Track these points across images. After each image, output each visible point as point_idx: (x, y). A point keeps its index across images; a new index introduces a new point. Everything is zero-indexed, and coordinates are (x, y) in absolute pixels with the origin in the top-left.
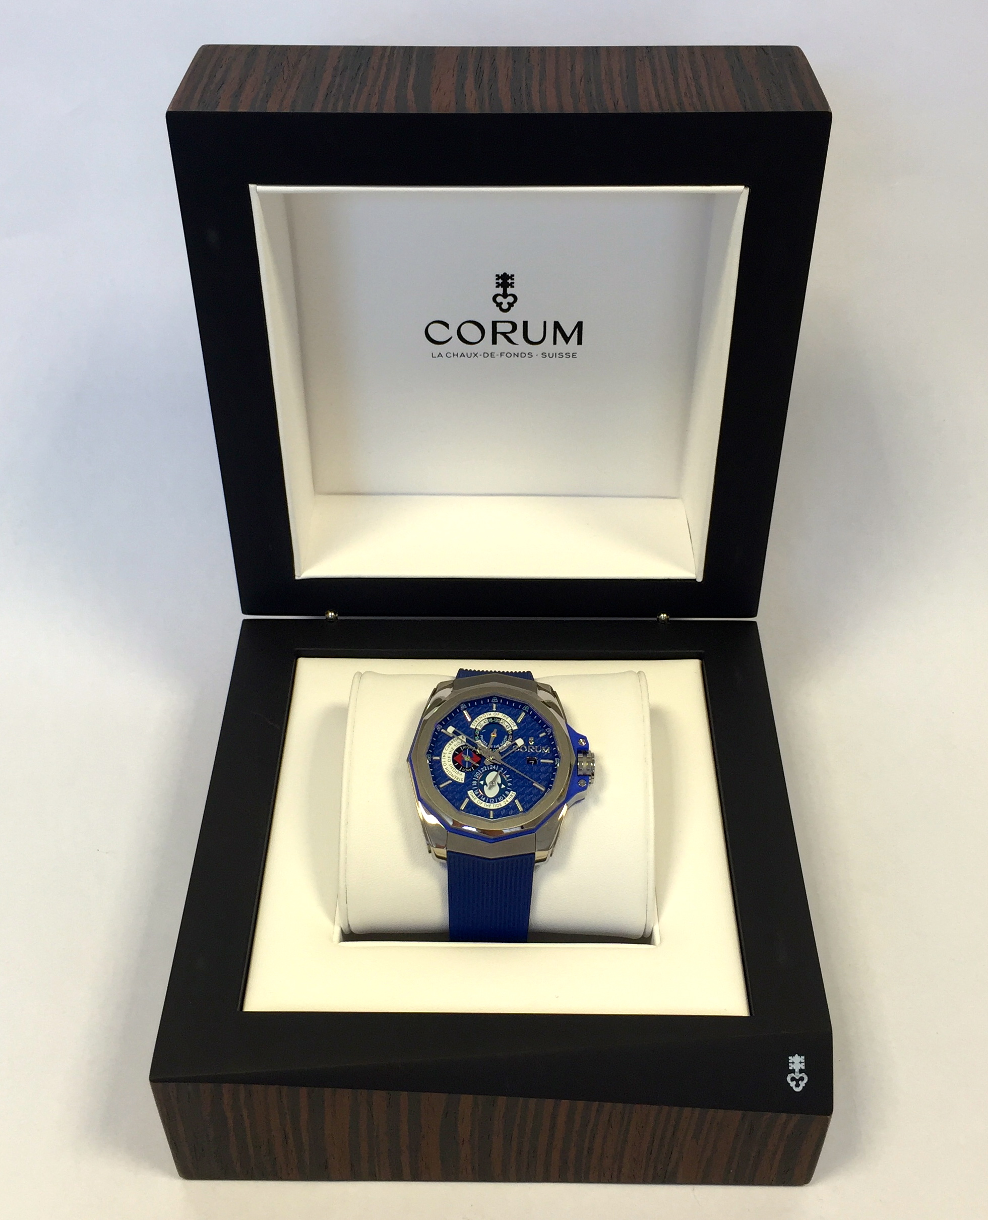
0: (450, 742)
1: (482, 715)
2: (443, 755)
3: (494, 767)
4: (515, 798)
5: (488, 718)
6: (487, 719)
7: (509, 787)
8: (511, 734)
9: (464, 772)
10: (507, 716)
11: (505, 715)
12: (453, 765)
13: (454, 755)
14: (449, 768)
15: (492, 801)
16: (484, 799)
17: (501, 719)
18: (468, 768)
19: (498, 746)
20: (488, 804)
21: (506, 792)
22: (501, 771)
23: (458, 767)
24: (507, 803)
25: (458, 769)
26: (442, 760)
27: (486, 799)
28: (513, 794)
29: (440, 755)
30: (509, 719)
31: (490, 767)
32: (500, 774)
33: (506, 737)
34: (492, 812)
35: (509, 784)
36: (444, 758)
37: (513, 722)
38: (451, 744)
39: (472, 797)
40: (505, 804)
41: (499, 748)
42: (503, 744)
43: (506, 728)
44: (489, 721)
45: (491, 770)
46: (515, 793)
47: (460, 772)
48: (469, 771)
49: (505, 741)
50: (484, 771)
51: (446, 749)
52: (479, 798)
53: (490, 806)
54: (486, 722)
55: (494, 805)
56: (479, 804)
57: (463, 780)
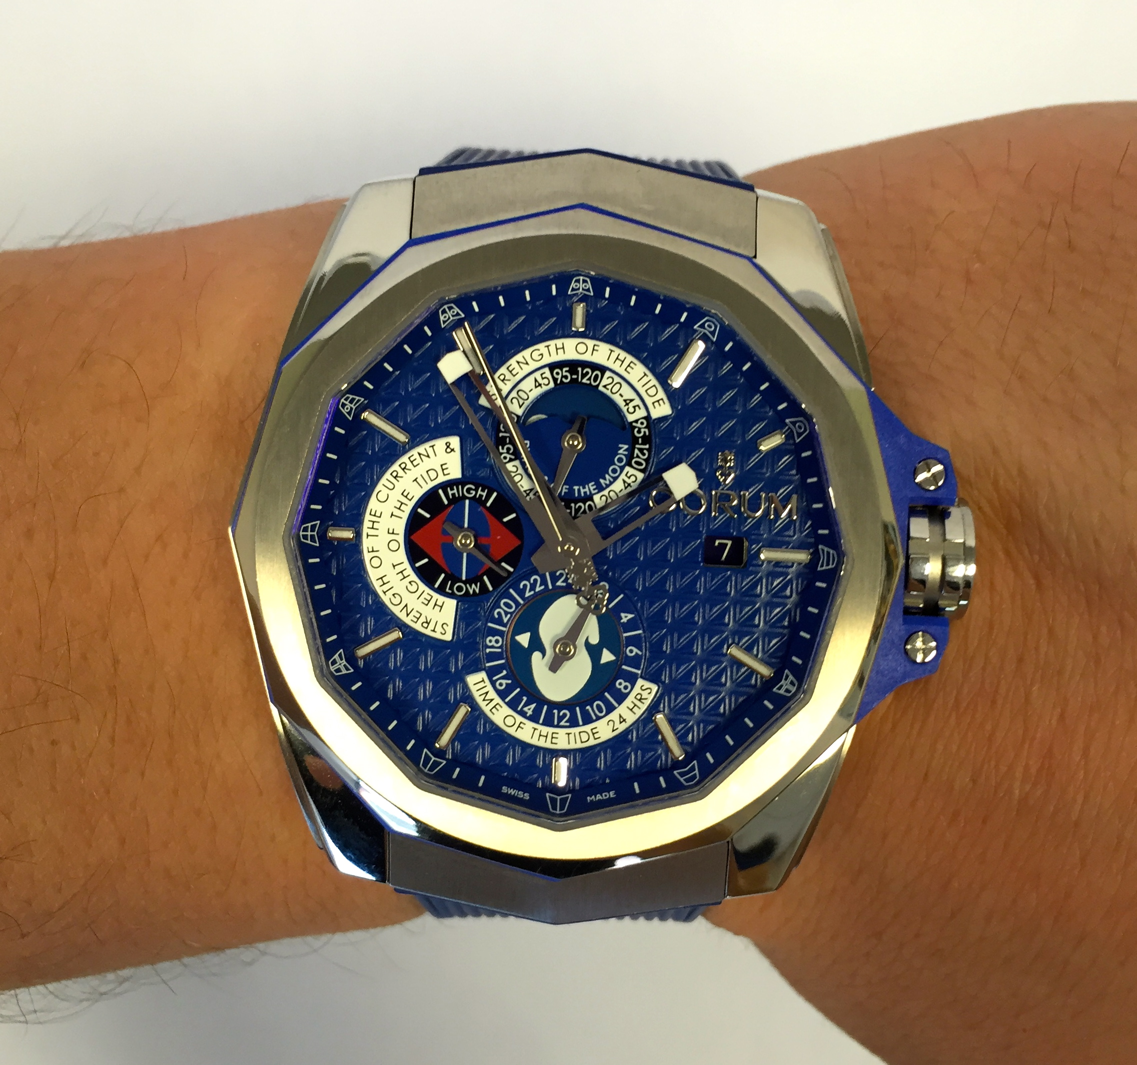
0: (395, 467)
1: (526, 353)
2: (367, 524)
4: (653, 709)
5: (552, 367)
6: (547, 370)
7: (635, 662)
8: (646, 439)
9: (451, 596)
10: (630, 358)
11: (623, 354)
12: (407, 565)
13: (414, 523)
14: (393, 578)
15: (560, 719)
16: (530, 710)
17: (603, 369)
18: (469, 581)
19: (591, 486)
20: (545, 730)
21: (621, 684)
22: (602, 593)
23: (427, 575)
24: (622, 727)
25: (429, 582)
26: (367, 543)
27: (538, 710)
28: (644, 690)
29: (355, 520)
30: (638, 372)
31: (556, 578)
32: (601, 608)
33: (624, 448)
34: (562, 766)
35: (631, 651)
36: (371, 532)
37: (654, 382)
38: (402, 477)
39: (484, 700)
40: (613, 731)
41: (596, 498)
42: (611, 483)
43: (625, 409)
44: (555, 380)
45: (564, 584)
46: (655, 688)
47: (436, 596)
48: (474, 591)
49: (619, 466)
50: (532, 593)
51: (382, 497)
52: (513, 705)
53: (552, 738)
54: (546, 381)
55: (571, 733)
56: (511, 731)
57: (450, 630)
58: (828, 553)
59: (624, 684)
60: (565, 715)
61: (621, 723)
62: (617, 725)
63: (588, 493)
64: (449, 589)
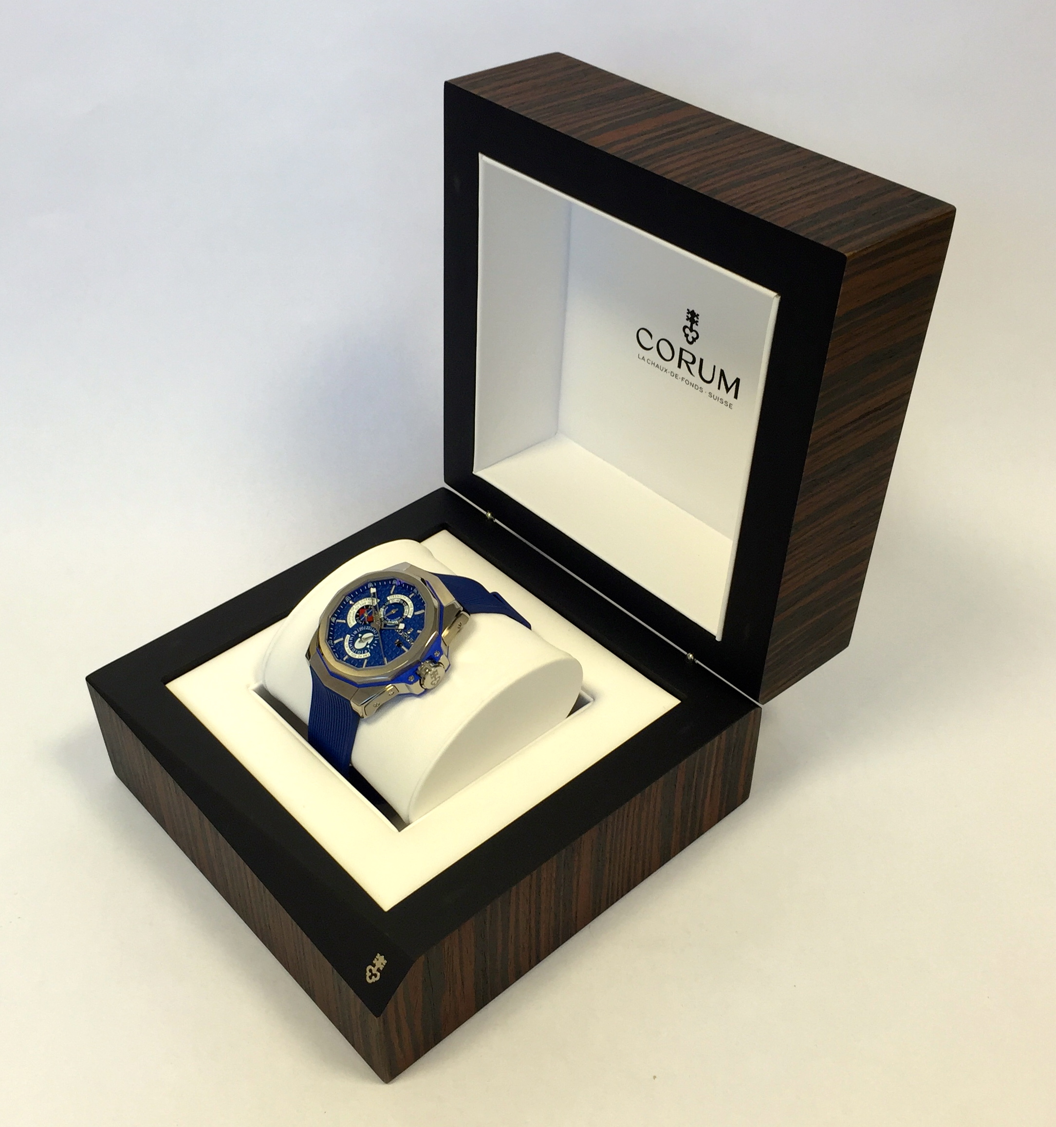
0: (367, 598)
1: (400, 595)
3: (375, 631)
4: (367, 658)
5: (401, 600)
7: (371, 650)
8: (403, 619)
11: (412, 605)
12: (356, 613)
13: (363, 608)
14: (352, 613)
16: (351, 646)
17: (407, 604)
18: (361, 621)
19: (390, 620)
20: (350, 650)
21: (366, 651)
22: (376, 636)
23: (357, 616)
24: (360, 658)
25: (356, 617)
26: (354, 606)
28: (368, 655)
29: (355, 602)
30: (412, 609)
31: (372, 629)
32: (374, 637)
33: (399, 618)
34: (346, 657)
37: (412, 612)
38: (367, 600)
40: (358, 657)
41: (388, 622)
42: (392, 621)
43: (404, 612)
44: (400, 602)
46: (370, 655)
47: (355, 620)
48: (360, 623)
49: (396, 619)
50: (367, 629)
51: (362, 601)
52: (349, 643)
53: (349, 652)
54: (398, 601)
55: (352, 653)
56: (345, 647)
57: (352, 626)
60: (354, 650)
63: (388, 620)
64: (357, 621)
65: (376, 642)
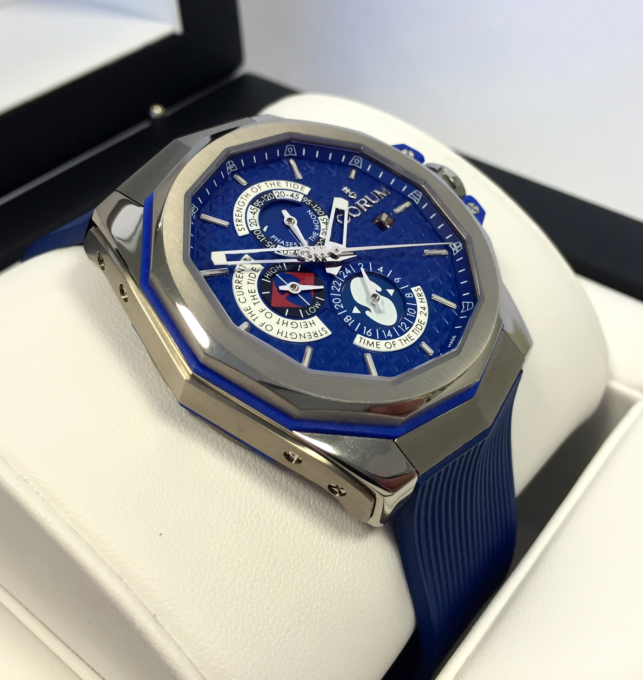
1: (236, 205)
2: (248, 316)
3: (348, 272)
4: (429, 295)
5: (252, 203)
6: (251, 206)
7: (402, 283)
9: (312, 315)
10: (275, 181)
11: (271, 182)
12: (282, 318)
13: (266, 300)
14: (283, 328)
15: (403, 327)
16: (390, 334)
17: (271, 191)
18: (312, 304)
19: (314, 234)
20: (404, 337)
22: (365, 267)
23: (294, 316)
24: (427, 311)
25: (299, 318)
26: (257, 323)
27: (393, 332)
28: (417, 291)
30: (283, 184)
31: (342, 276)
32: (369, 274)
33: (311, 211)
35: (397, 280)
36: (254, 317)
37: (293, 183)
38: (242, 286)
39: (370, 346)
40: (426, 315)
41: (321, 236)
42: (320, 227)
43: (294, 199)
44: (258, 207)
45: (347, 276)
46: (419, 287)
47: (307, 320)
48: (318, 306)
49: (315, 219)
50: (339, 288)
51: (243, 300)
52: (382, 338)
53: (410, 338)
54: (255, 210)
55: (414, 330)
56: (393, 349)
57: (326, 329)
58: (414, 194)
59: (408, 294)
60: (403, 324)
61: (424, 310)
62: (425, 312)
63: (316, 237)
64: (309, 314)
65: (381, 269)
